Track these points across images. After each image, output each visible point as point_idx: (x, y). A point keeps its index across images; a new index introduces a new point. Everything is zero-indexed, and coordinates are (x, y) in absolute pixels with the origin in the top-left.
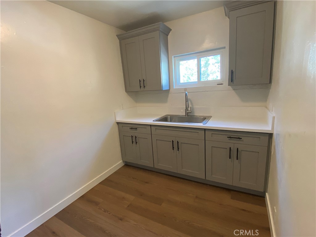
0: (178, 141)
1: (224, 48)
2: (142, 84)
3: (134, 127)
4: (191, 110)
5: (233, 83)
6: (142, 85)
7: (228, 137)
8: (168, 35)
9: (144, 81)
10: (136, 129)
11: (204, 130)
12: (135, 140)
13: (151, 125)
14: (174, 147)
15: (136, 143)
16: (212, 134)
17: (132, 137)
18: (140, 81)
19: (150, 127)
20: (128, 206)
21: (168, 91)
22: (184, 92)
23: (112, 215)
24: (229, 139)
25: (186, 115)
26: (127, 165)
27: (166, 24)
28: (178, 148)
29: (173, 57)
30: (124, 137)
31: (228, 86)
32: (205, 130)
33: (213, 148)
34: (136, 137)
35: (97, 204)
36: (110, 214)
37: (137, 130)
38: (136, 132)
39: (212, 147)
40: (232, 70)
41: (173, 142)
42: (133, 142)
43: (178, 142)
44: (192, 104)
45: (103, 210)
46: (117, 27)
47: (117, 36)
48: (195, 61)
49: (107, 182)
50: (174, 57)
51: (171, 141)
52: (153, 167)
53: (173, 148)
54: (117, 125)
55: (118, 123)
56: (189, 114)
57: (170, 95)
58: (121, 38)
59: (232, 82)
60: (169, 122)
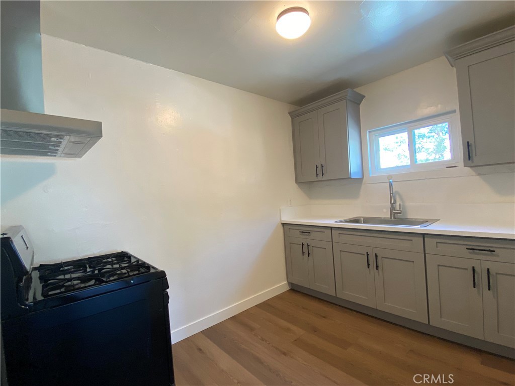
0: (376, 254)
1: (454, 111)
2: (320, 170)
3: (306, 230)
4: (400, 209)
5: (473, 162)
6: (320, 173)
7: (467, 249)
8: (359, 104)
9: (322, 166)
10: (310, 233)
11: (422, 236)
12: (306, 250)
13: (331, 228)
14: (370, 263)
15: (309, 254)
16: (437, 242)
17: (303, 245)
18: (317, 167)
19: (330, 231)
20: (295, 340)
21: (360, 180)
22: (388, 181)
23: (272, 346)
24: (470, 253)
25: (391, 218)
26: (294, 289)
27: (358, 90)
28: (377, 267)
29: (367, 132)
30: (291, 244)
31: (465, 166)
32: (424, 235)
33: (440, 267)
34: (308, 246)
35: (252, 329)
36: (269, 344)
37: (310, 235)
38: (307, 237)
39: (438, 265)
40: (468, 142)
41: (368, 255)
42: (303, 253)
43: (376, 256)
44: (401, 199)
45: (260, 337)
46: (289, 103)
47: (289, 113)
48: (404, 136)
49: (266, 306)
50: (370, 132)
51: (364, 255)
52: (335, 295)
53: (368, 265)
54: (282, 228)
55: (283, 224)
56: (397, 216)
57: (363, 187)
58: (293, 115)
59: (469, 160)
60: (361, 223)
